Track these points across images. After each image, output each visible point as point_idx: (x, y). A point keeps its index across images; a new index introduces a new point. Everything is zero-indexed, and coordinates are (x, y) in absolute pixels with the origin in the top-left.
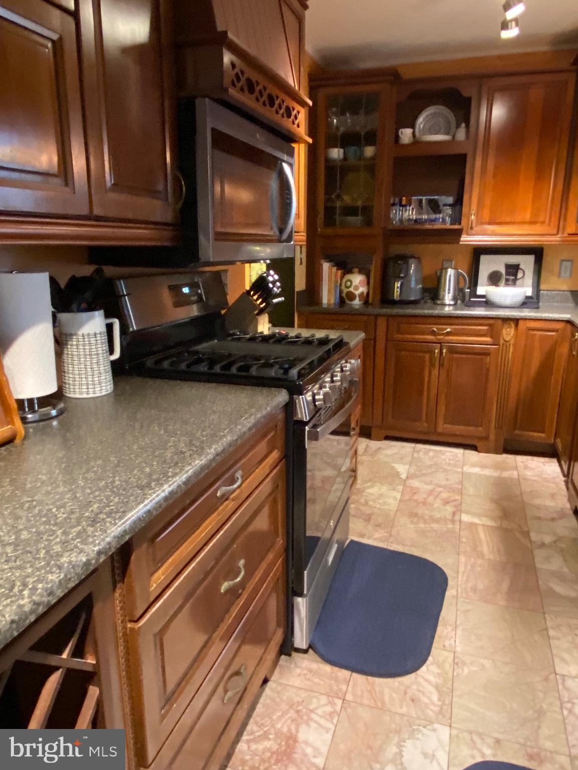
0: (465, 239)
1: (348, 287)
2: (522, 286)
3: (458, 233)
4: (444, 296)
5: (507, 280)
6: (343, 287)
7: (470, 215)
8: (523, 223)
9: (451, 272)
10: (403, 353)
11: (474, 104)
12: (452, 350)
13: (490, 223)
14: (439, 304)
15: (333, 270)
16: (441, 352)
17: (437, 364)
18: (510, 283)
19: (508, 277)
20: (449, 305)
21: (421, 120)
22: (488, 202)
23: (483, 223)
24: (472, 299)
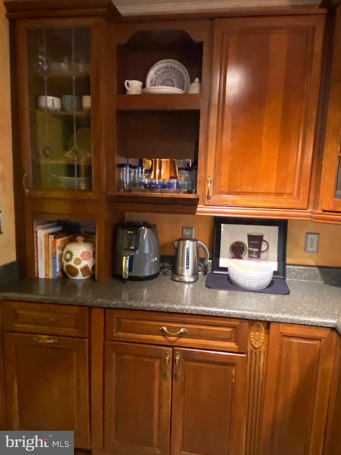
0: (201, 209)
1: (68, 260)
2: (267, 259)
3: (194, 203)
4: (183, 271)
5: (250, 252)
6: (63, 260)
7: (205, 182)
8: (268, 194)
9: (189, 244)
10: (126, 357)
11: (205, 50)
12: (187, 357)
13: (229, 193)
14: (177, 281)
15: (50, 240)
16: (174, 360)
17: (169, 374)
18: (254, 256)
19: (251, 249)
20: (189, 283)
21: (151, 74)
22: (225, 168)
23: (221, 193)
24: (214, 272)
